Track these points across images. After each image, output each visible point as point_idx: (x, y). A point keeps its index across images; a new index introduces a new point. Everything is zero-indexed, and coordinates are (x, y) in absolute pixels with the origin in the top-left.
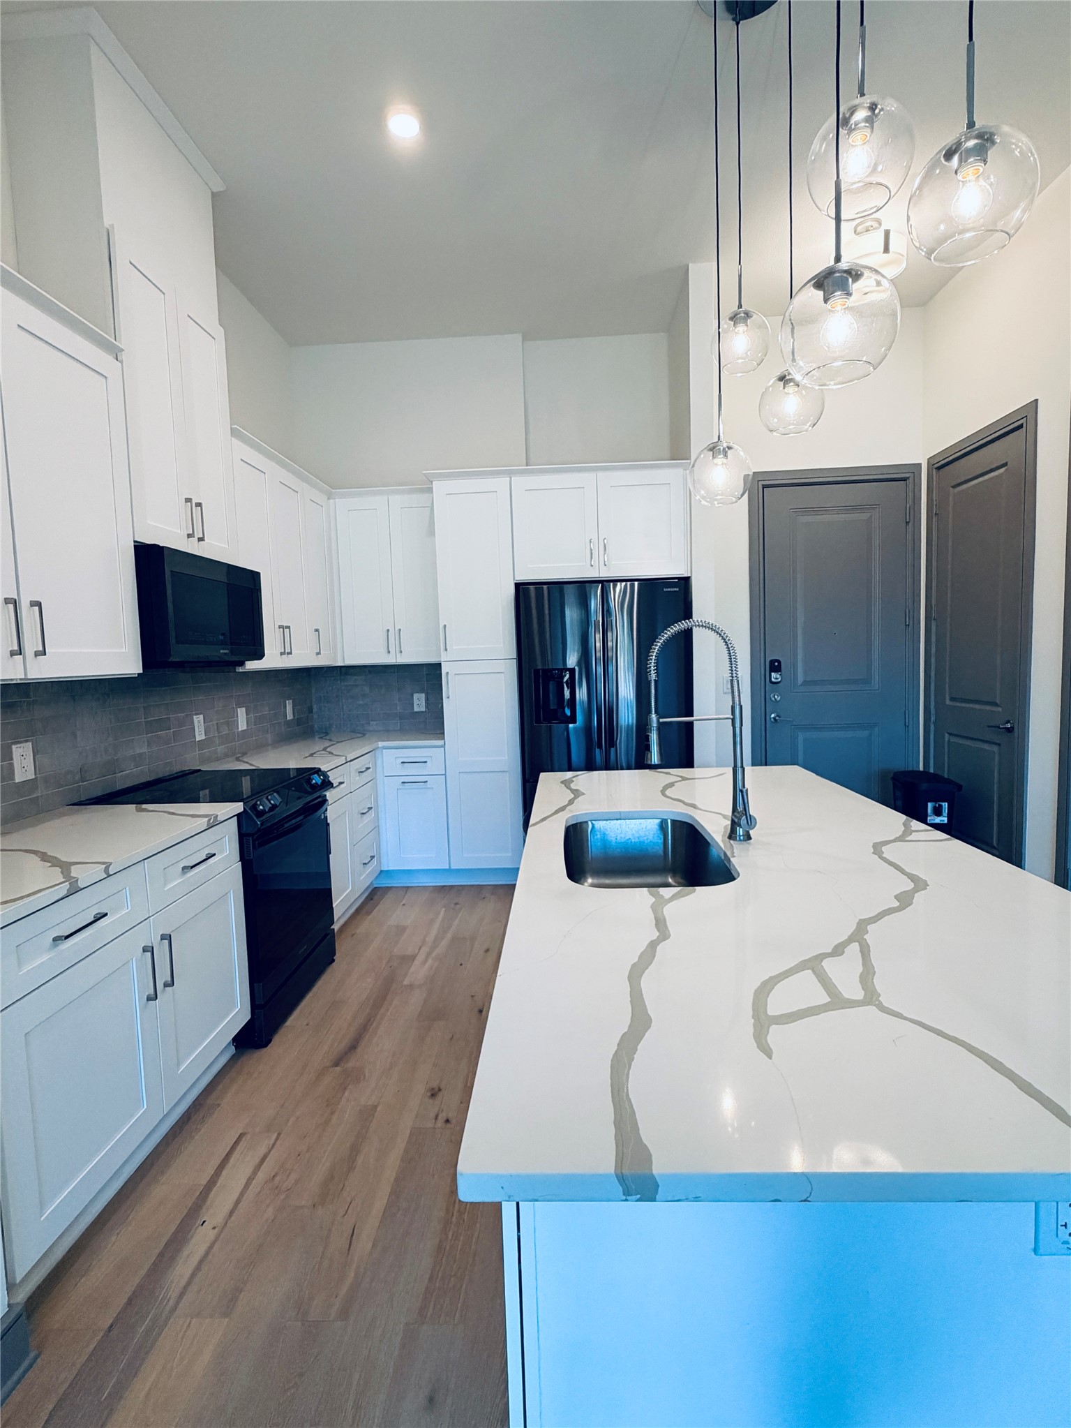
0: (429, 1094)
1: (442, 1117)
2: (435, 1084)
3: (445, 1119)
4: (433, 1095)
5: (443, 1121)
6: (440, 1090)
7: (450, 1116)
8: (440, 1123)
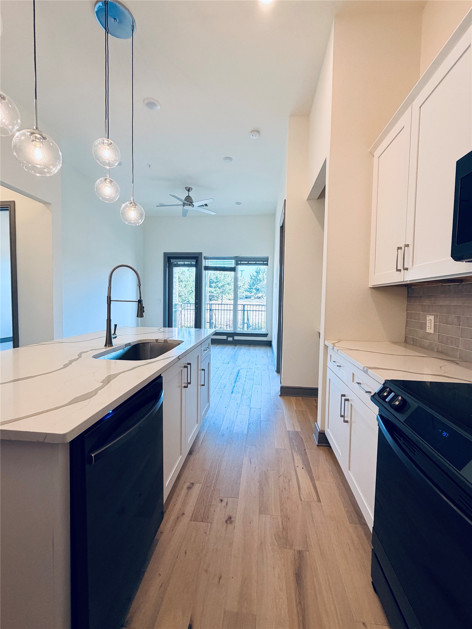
0: (232, 519)
1: (224, 503)
2: (230, 527)
3: (223, 502)
4: (230, 518)
5: (223, 501)
6: (226, 521)
7: (220, 504)
8: (225, 500)
